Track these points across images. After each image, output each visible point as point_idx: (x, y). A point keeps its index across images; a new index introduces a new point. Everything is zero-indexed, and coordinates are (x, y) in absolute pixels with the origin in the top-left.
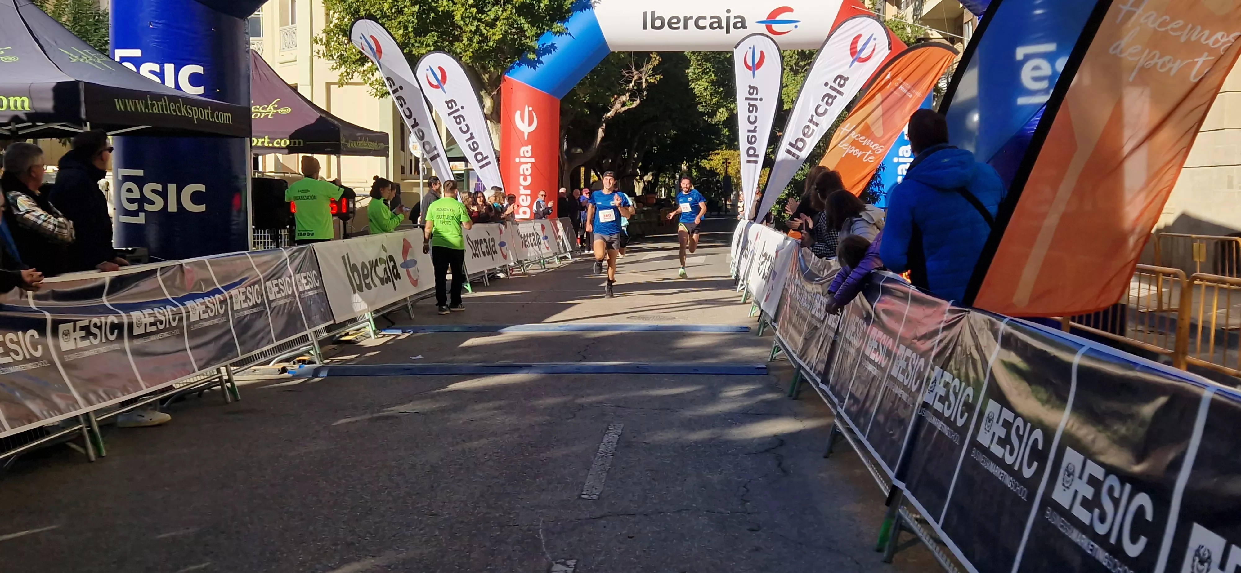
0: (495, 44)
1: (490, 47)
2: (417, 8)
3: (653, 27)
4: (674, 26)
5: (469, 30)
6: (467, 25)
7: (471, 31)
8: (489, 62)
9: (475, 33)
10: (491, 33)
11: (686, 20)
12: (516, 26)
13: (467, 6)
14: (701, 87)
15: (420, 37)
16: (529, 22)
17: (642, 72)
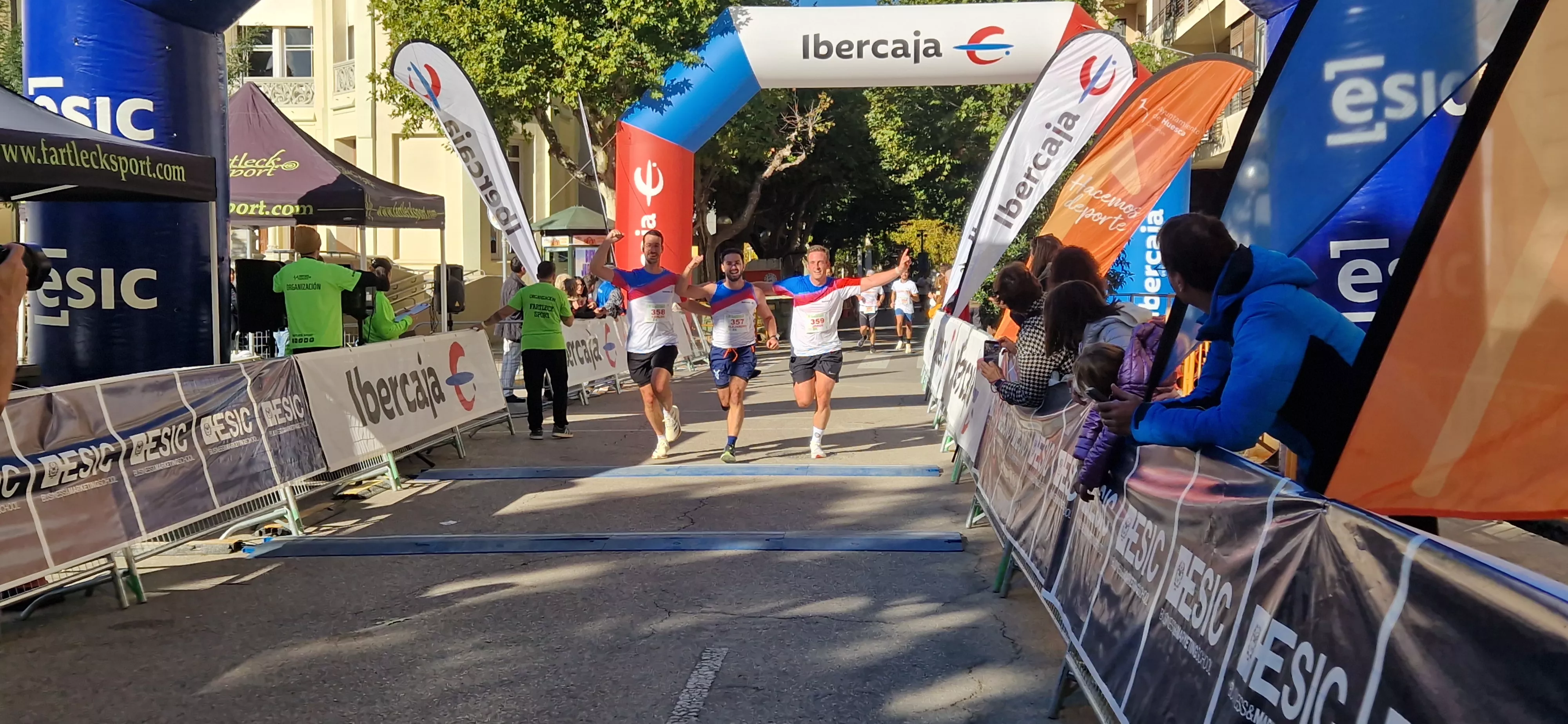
0: (607, 80)
1: (601, 83)
2: (503, 33)
3: (817, 55)
4: (844, 53)
5: (573, 62)
6: (571, 55)
7: (576, 63)
8: (600, 105)
9: (582, 65)
10: (602, 65)
11: (861, 45)
12: (635, 56)
13: (571, 31)
14: (886, 137)
15: (509, 72)
16: (653, 51)
17: (807, 117)
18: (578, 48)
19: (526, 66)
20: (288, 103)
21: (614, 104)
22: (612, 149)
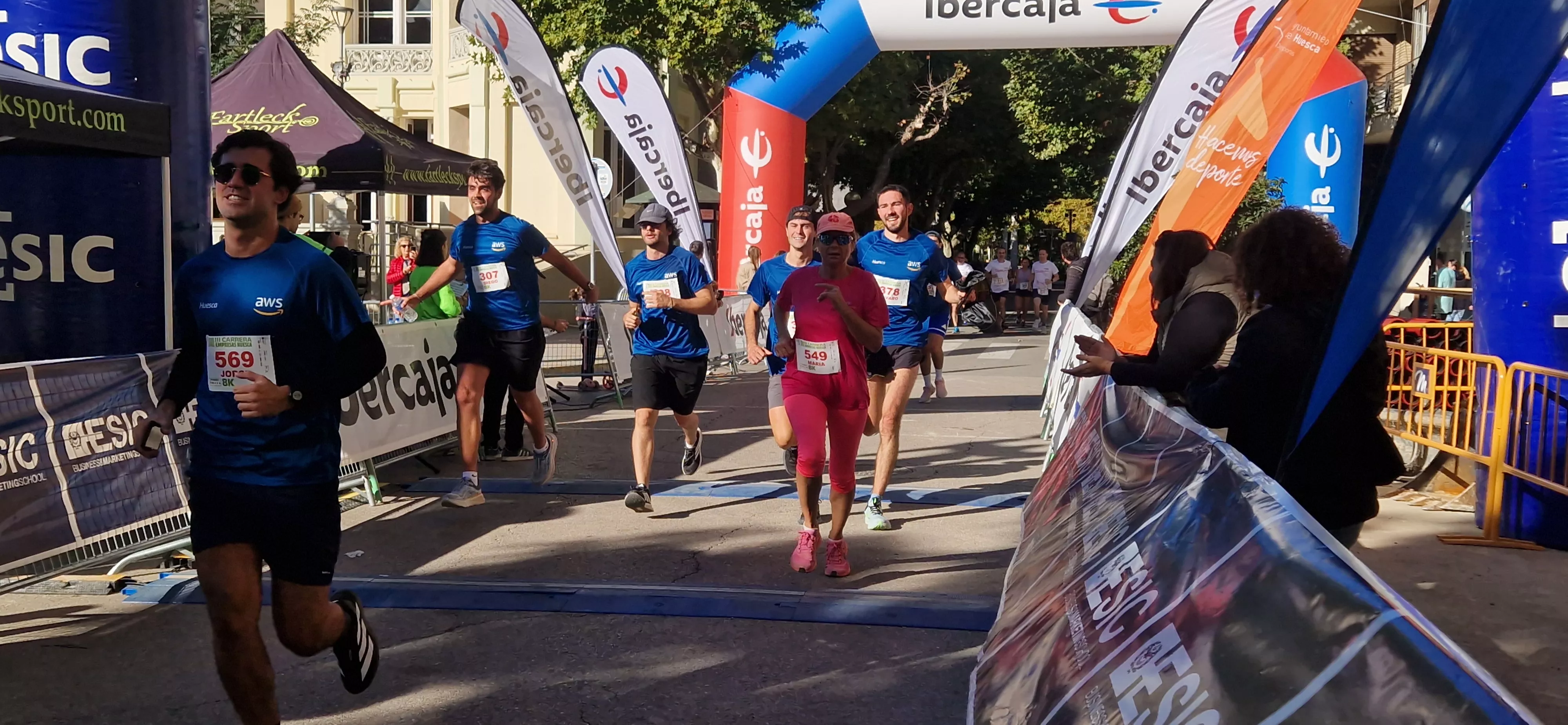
0: (714, 42)
1: (707, 45)
3: (941, 14)
4: (971, 12)
5: (677, 23)
6: (674, 14)
7: (680, 22)
8: (709, 69)
9: (686, 25)
10: (708, 24)
11: (990, 3)
12: (746, 16)
14: (1025, 108)
15: (611, 33)
16: (763, 10)
17: (942, 87)
18: (684, 7)
19: (632, 28)
20: (406, 71)
21: (723, 69)
22: (720, 117)
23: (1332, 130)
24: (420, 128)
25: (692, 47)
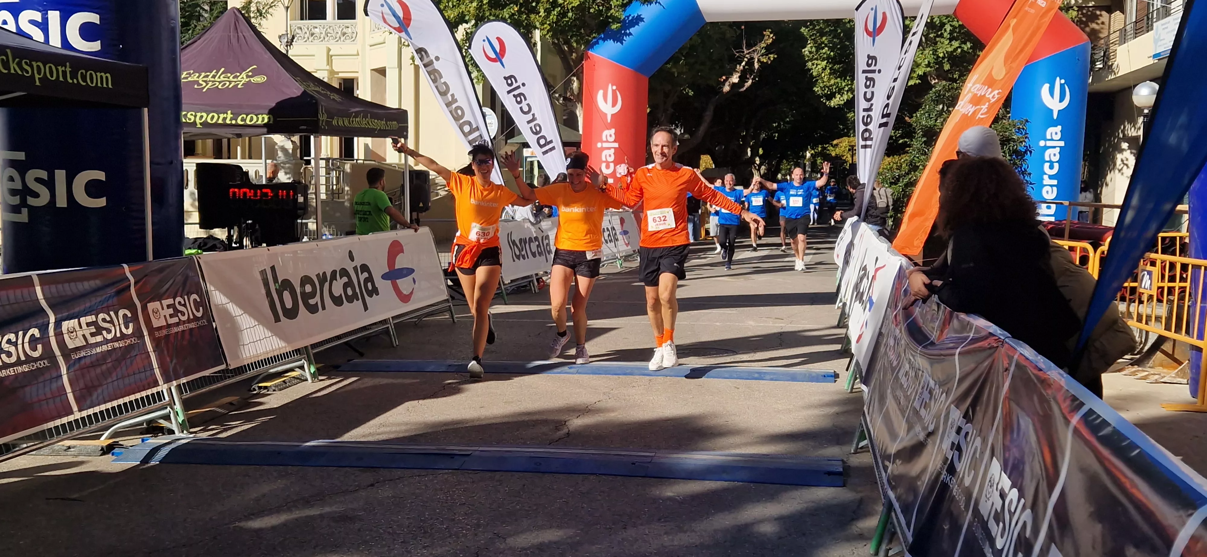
0: (575, 15)
10: (568, 2)
14: (819, 67)
15: (496, 9)
17: (754, 51)
19: (512, 5)
20: (337, 41)
21: (584, 37)
22: (581, 75)
23: (1063, 81)
24: (348, 85)
25: (558, 20)
